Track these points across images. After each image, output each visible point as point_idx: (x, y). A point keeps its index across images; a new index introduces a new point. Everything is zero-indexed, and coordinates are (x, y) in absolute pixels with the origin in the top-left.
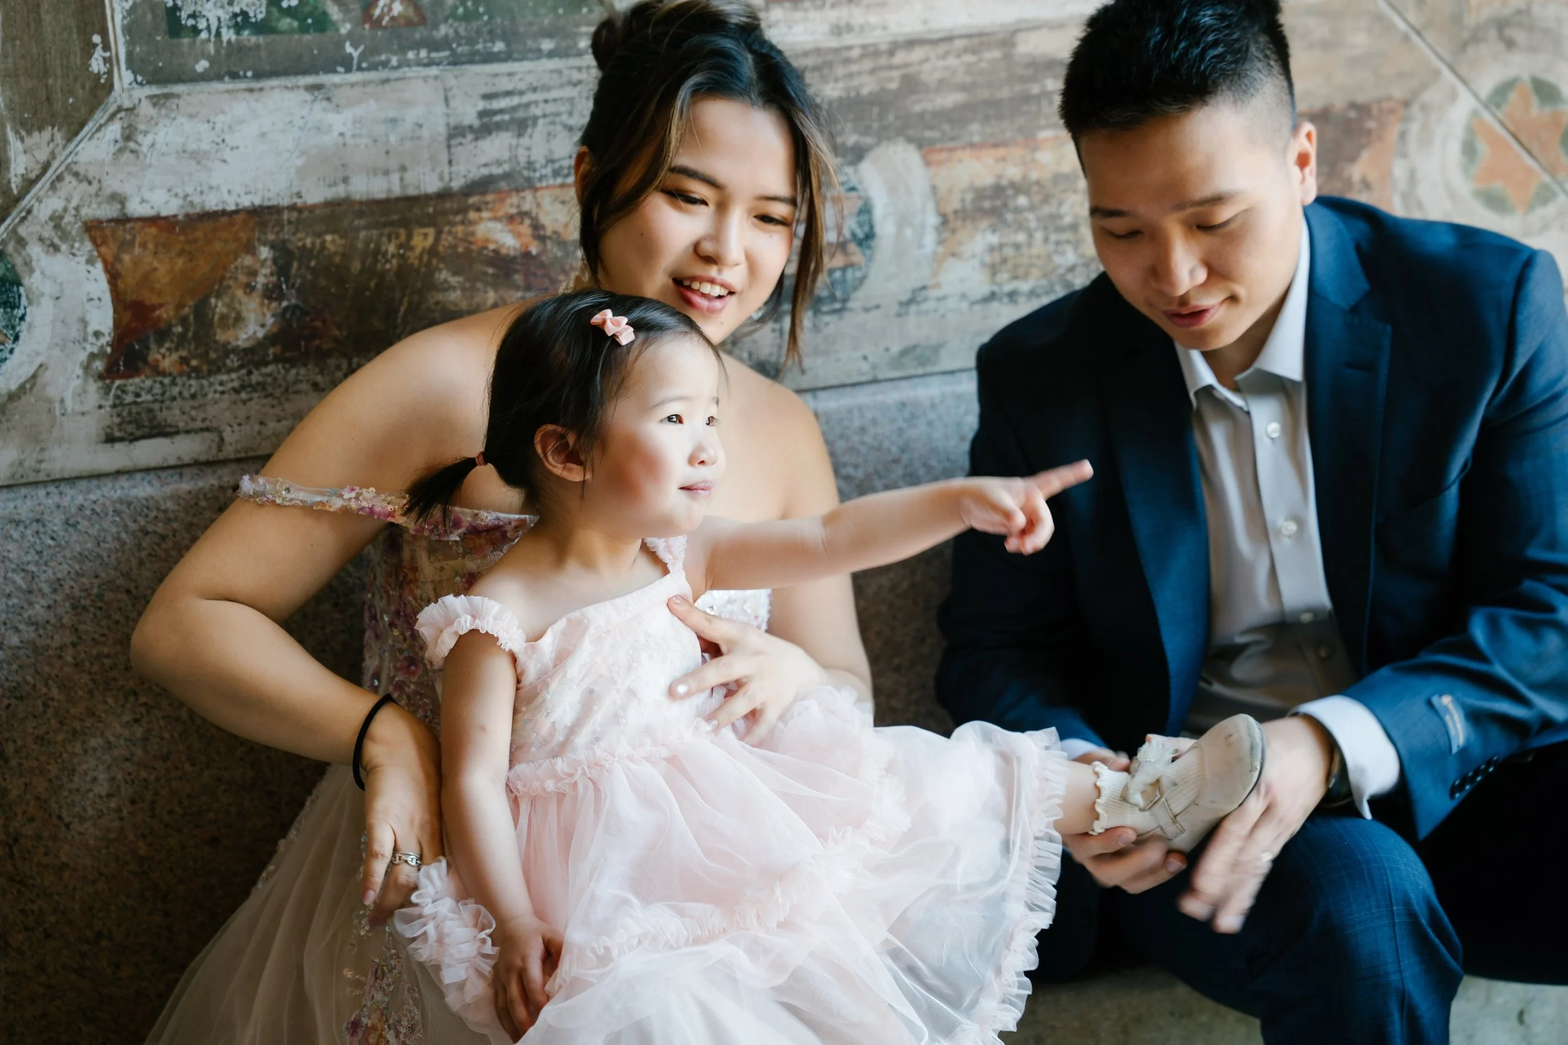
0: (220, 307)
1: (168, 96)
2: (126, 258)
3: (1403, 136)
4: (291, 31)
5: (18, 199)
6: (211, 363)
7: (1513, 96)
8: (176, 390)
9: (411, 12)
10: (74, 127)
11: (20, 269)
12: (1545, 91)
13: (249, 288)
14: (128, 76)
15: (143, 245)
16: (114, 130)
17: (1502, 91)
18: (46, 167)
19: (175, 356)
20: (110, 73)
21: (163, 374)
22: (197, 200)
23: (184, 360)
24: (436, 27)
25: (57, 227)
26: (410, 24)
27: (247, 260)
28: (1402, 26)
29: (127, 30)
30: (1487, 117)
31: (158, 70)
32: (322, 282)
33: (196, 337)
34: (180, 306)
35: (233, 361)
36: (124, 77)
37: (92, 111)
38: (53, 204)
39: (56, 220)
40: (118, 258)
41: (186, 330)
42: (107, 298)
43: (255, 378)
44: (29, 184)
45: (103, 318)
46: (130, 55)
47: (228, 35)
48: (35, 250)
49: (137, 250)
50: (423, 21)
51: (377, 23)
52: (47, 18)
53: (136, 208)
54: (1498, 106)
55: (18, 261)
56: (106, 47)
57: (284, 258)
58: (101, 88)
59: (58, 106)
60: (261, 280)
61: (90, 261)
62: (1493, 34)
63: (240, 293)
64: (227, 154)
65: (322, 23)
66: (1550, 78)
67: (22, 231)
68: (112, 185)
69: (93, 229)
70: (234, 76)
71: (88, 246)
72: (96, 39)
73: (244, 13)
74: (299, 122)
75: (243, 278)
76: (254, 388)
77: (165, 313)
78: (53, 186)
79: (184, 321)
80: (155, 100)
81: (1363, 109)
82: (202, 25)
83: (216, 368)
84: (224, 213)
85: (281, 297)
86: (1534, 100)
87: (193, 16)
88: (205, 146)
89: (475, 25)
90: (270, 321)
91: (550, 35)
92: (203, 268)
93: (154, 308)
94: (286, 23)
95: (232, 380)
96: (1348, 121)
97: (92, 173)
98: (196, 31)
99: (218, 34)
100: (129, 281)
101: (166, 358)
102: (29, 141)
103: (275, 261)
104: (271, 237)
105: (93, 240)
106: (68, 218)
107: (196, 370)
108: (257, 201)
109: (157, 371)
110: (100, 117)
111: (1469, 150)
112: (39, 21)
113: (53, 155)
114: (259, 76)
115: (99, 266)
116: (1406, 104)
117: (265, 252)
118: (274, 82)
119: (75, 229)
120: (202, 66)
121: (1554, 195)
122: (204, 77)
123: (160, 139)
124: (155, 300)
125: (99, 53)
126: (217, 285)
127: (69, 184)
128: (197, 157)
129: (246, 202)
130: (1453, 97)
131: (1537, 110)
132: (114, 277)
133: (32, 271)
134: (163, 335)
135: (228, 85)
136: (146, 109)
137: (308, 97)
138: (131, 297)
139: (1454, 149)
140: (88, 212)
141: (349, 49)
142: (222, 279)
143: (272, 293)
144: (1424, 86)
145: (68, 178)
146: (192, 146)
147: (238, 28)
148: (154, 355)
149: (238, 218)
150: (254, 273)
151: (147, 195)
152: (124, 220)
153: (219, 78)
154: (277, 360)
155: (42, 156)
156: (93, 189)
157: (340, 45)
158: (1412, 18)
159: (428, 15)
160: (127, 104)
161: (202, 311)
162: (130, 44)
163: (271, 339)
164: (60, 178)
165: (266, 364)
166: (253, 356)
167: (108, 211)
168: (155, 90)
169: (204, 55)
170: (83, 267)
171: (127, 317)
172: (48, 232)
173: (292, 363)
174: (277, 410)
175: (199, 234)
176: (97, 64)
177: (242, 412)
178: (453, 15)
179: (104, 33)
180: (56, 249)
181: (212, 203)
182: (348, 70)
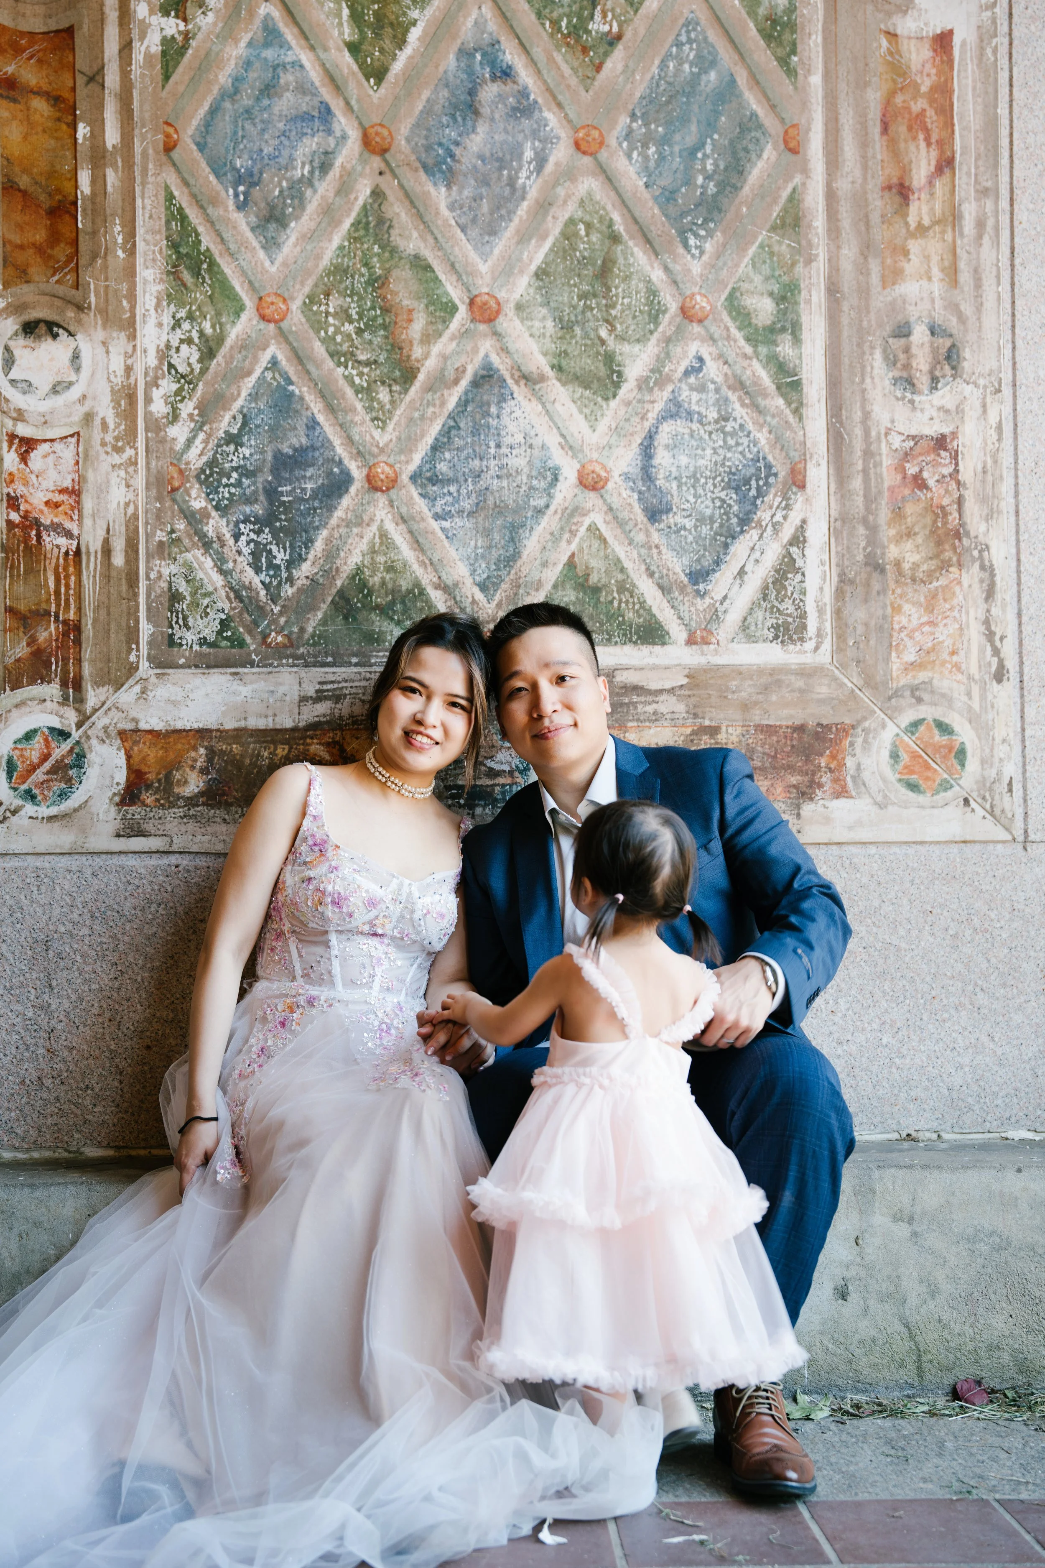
0: (177, 775)
1: (163, 674)
2: (136, 748)
3: (852, 744)
4: (227, 647)
5: (89, 718)
6: (170, 802)
7: (922, 728)
8: (152, 814)
9: (286, 641)
10: (118, 686)
11: (86, 750)
12: (943, 728)
13: (193, 768)
14: (147, 664)
15: (144, 743)
16: (137, 688)
17: (916, 724)
18: (103, 704)
19: (153, 798)
20: (138, 662)
21: (147, 806)
22: (172, 723)
23: (157, 800)
24: (298, 648)
25: (105, 732)
26: (285, 646)
27: (193, 754)
28: (850, 685)
29: (150, 643)
30: (906, 738)
31: (161, 662)
32: (230, 768)
33: (164, 789)
34: (158, 774)
35: (181, 803)
36: (144, 665)
37: (127, 679)
38: (106, 721)
39: (106, 729)
40: (131, 748)
41: (160, 784)
42: (125, 767)
43: (192, 812)
44: (95, 710)
45: (121, 777)
46: (149, 654)
47: (196, 647)
48: (94, 742)
49: (141, 745)
50: (292, 645)
51: (269, 646)
52: (113, 636)
53: (143, 726)
54: (913, 733)
55: (86, 746)
56: (138, 650)
57: (211, 753)
58: (133, 669)
59: (112, 676)
60: (199, 764)
61: (119, 749)
62: (907, 693)
63: (188, 770)
64: (189, 703)
65: (242, 644)
66: (947, 720)
67: (89, 732)
68: (133, 714)
69: (122, 734)
70: (197, 666)
71: (119, 741)
72: (134, 646)
73: (205, 638)
74: (225, 690)
75: (190, 763)
76: (191, 817)
77: (151, 777)
78: (106, 713)
79: (159, 781)
80: (158, 676)
81: (827, 728)
82: (184, 642)
83: (172, 805)
84: (184, 730)
85: (208, 773)
86: (936, 731)
87: (180, 638)
88: (179, 698)
89: (318, 649)
90: (201, 785)
91: (356, 655)
92: (172, 756)
93: (146, 773)
94: (224, 643)
95: (180, 812)
96: (817, 733)
97: (125, 707)
98: (181, 645)
99: (191, 647)
100: (136, 759)
101: (149, 798)
102: (97, 691)
103: (207, 755)
104: (206, 744)
105: (121, 739)
106: (111, 728)
107: (162, 805)
108: (201, 726)
109: (144, 805)
110: (131, 681)
111: (895, 756)
112: (109, 637)
113: (107, 698)
114: (208, 667)
115: (123, 751)
116: (853, 727)
117: (202, 751)
118: (216, 670)
119: (114, 733)
120: (182, 661)
121: (952, 787)
122: (182, 667)
123: (158, 694)
124: (147, 770)
125: (134, 653)
126: (177, 765)
127: (114, 712)
128: (175, 703)
129: (196, 726)
130: (884, 726)
131: (938, 738)
132: (129, 757)
133: (91, 751)
134: (148, 787)
135: (193, 670)
136: (153, 679)
137: (231, 678)
138: (135, 767)
139: (885, 754)
140: (123, 725)
141: (254, 657)
142: (180, 762)
143: (204, 771)
144: (865, 718)
145: (113, 709)
146: (173, 698)
147: (201, 645)
148: (143, 796)
149: (190, 733)
150: (195, 761)
151: (149, 720)
152: (136, 731)
153: (190, 667)
154: (203, 804)
155: (103, 698)
156: (124, 715)
157: (249, 655)
158: (855, 681)
159: (295, 643)
160: (145, 677)
161: (168, 776)
162: (150, 649)
163: (202, 794)
164: (109, 709)
165: (198, 806)
166: (191, 802)
167: (130, 726)
168: (159, 671)
169: (183, 656)
170: (115, 751)
171: (133, 776)
172: (101, 734)
173: (212, 807)
174: (203, 830)
175: (171, 740)
176: (132, 658)
177: (183, 828)
178: (308, 644)
179: (138, 644)
180: (104, 742)
181: (179, 725)
182: (252, 667)
